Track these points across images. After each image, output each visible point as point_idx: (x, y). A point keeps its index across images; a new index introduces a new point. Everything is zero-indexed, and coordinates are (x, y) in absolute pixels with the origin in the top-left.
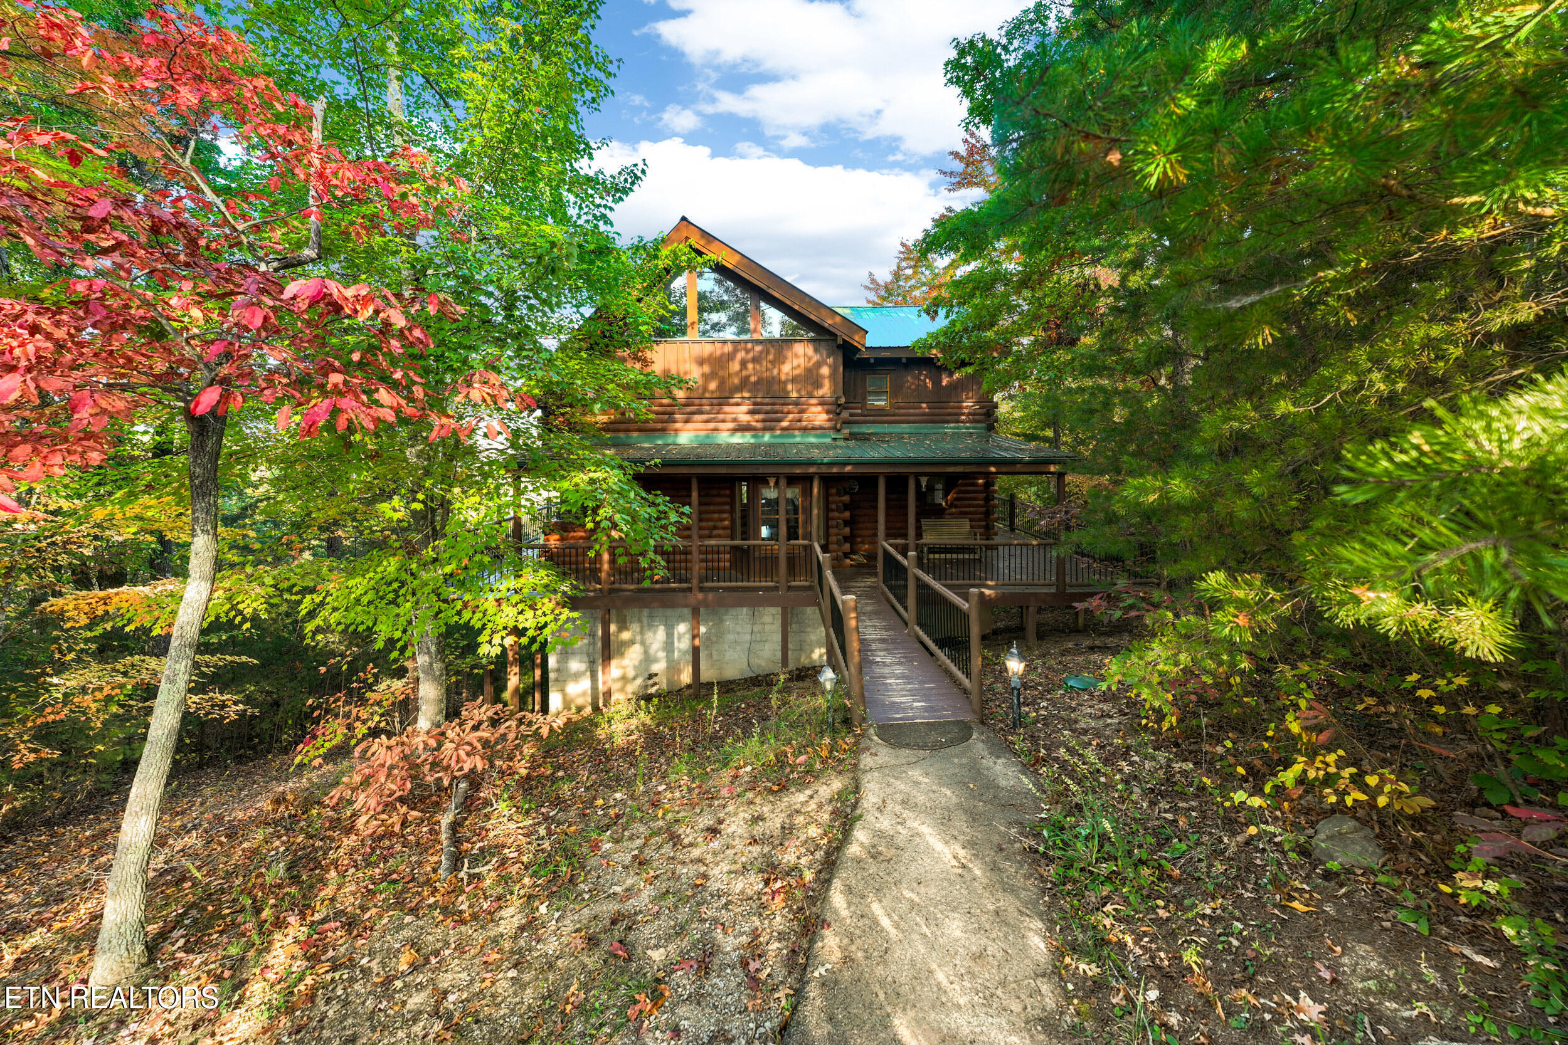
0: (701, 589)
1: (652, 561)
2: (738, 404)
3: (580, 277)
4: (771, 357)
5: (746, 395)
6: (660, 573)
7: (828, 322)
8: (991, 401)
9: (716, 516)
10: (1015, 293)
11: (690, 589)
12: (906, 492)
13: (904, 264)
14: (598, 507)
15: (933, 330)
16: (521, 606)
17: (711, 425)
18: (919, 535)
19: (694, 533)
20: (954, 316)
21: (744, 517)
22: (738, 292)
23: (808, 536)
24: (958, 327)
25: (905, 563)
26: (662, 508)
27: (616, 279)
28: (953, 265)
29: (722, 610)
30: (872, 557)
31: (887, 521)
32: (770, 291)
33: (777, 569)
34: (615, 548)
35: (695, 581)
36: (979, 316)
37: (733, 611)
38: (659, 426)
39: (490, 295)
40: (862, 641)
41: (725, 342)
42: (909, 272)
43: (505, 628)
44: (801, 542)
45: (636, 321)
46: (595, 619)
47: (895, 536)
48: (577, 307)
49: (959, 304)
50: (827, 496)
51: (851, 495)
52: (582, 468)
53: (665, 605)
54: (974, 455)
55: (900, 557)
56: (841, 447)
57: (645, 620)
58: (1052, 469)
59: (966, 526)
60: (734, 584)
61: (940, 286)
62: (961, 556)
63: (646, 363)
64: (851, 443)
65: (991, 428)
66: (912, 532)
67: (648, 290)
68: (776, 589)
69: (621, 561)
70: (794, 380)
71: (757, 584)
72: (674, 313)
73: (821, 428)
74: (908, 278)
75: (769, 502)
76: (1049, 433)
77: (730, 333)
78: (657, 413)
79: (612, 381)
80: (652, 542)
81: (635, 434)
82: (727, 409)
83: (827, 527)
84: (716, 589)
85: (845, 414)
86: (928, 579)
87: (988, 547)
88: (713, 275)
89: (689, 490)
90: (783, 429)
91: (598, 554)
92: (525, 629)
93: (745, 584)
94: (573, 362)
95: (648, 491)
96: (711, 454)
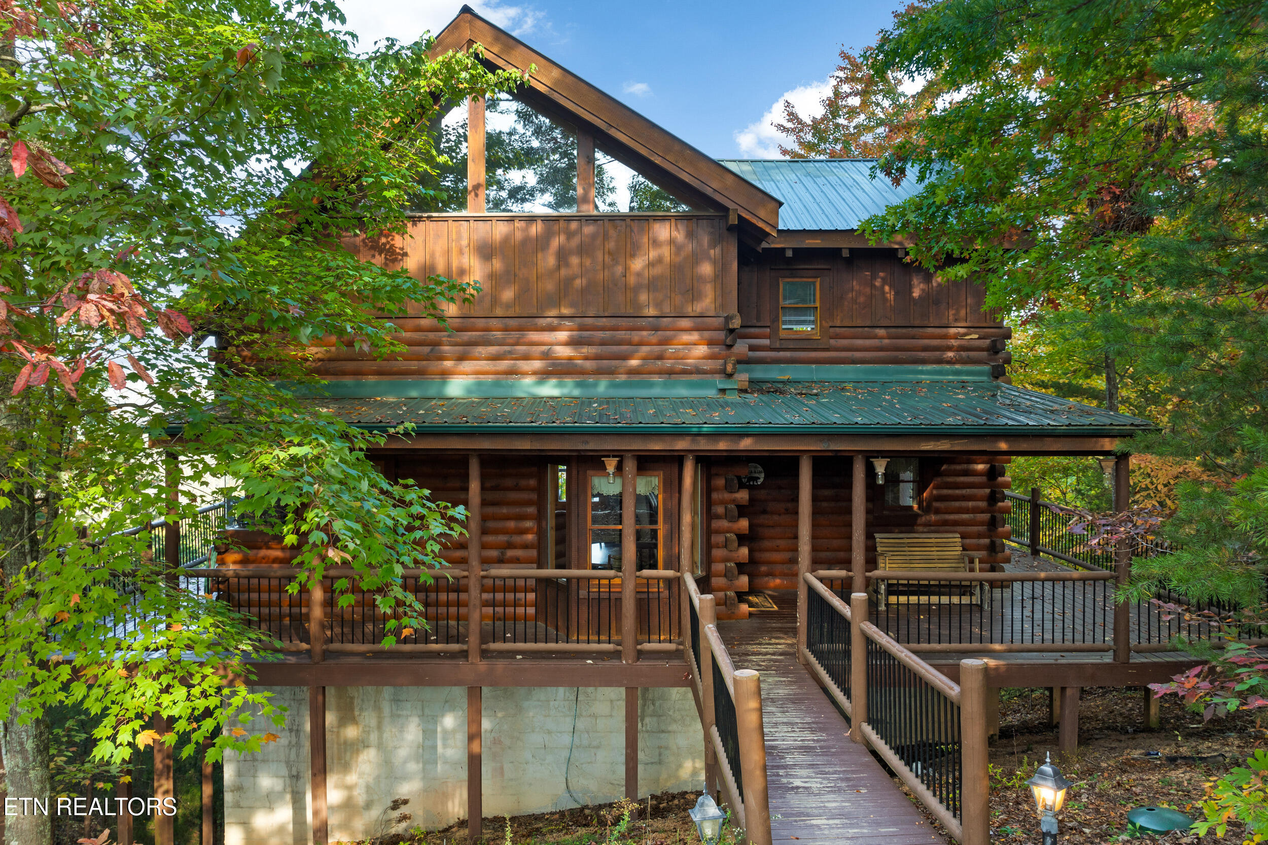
0: (485, 654)
1: (399, 603)
2: (552, 329)
3: (287, 108)
4: (611, 245)
5: (565, 311)
6: (413, 624)
7: (712, 186)
8: (1000, 327)
9: (512, 524)
10: (1042, 140)
11: (464, 654)
12: (849, 486)
13: (846, 88)
14: (305, 506)
15: (895, 201)
16: (165, 680)
17: (504, 364)
18: (871, 562)
19: (473, 553)
20: (933, 178)
21: (562, 526)
22: (557, 134)
23: (673, 562)
24: (941, 197)
25: (846, 611)
26: (416, 509)
27: (346, 111)
28: (930, 91)
29: (522, 691)
30: (787, 601)
31: (814, 537)
32: (613, 132)
33: (619, 619)
34: (333, 579)
35: (473, 640)
36: (978, 179)
37: (541, 694)
38: (414, 365)
39: (125, 142)
40: (768, 751)
41: (531, 219)
42: (855, 101)
43: (139, 716)
44: (661, 572)
45: (378, 182)
46: (300, 702)
47: (830, 564)
48: (280, 158)
49: (943, 157)
50: (708, 490)
51: (751, 488)
52: (278, 440)
53: (420, 681)
54: (971, 420)
55: (837, 602)
56: (733, 405)
57: (386, 708)
58: (1107, 444)
59: (953, 544)
60: (541, 646)
61: (908, 127)
62: (945, 600)
63: (394, 256)
64: (753, 398)
65: (998, 373)
66: (858, 556)
67: (401, 130)
68: (617, 655)
69: (345, 601)
70: (652, 285)
71: (583, 646)
72: (445, 169)
73: (698, 371)
74: (852, 112)
75: (606, 501)
76: (1099, 383)
77: (541, 205)
78: (410, 343)
79: (333, 287)
80: (399, 570)
81: (372, 379)
82: (534, 336)
83: (708, 547)
84: (511, 654)
85: (741, 347)
86: (885, 640)
87: (993, 584)
88: (515, 106)
89: (466, 477)
90: (632, 372)
91: (303, 589)
92: (172, 720)
93: (562, 646)
94: (266, 254)
95: (393, 478)
96: (503, 416)
